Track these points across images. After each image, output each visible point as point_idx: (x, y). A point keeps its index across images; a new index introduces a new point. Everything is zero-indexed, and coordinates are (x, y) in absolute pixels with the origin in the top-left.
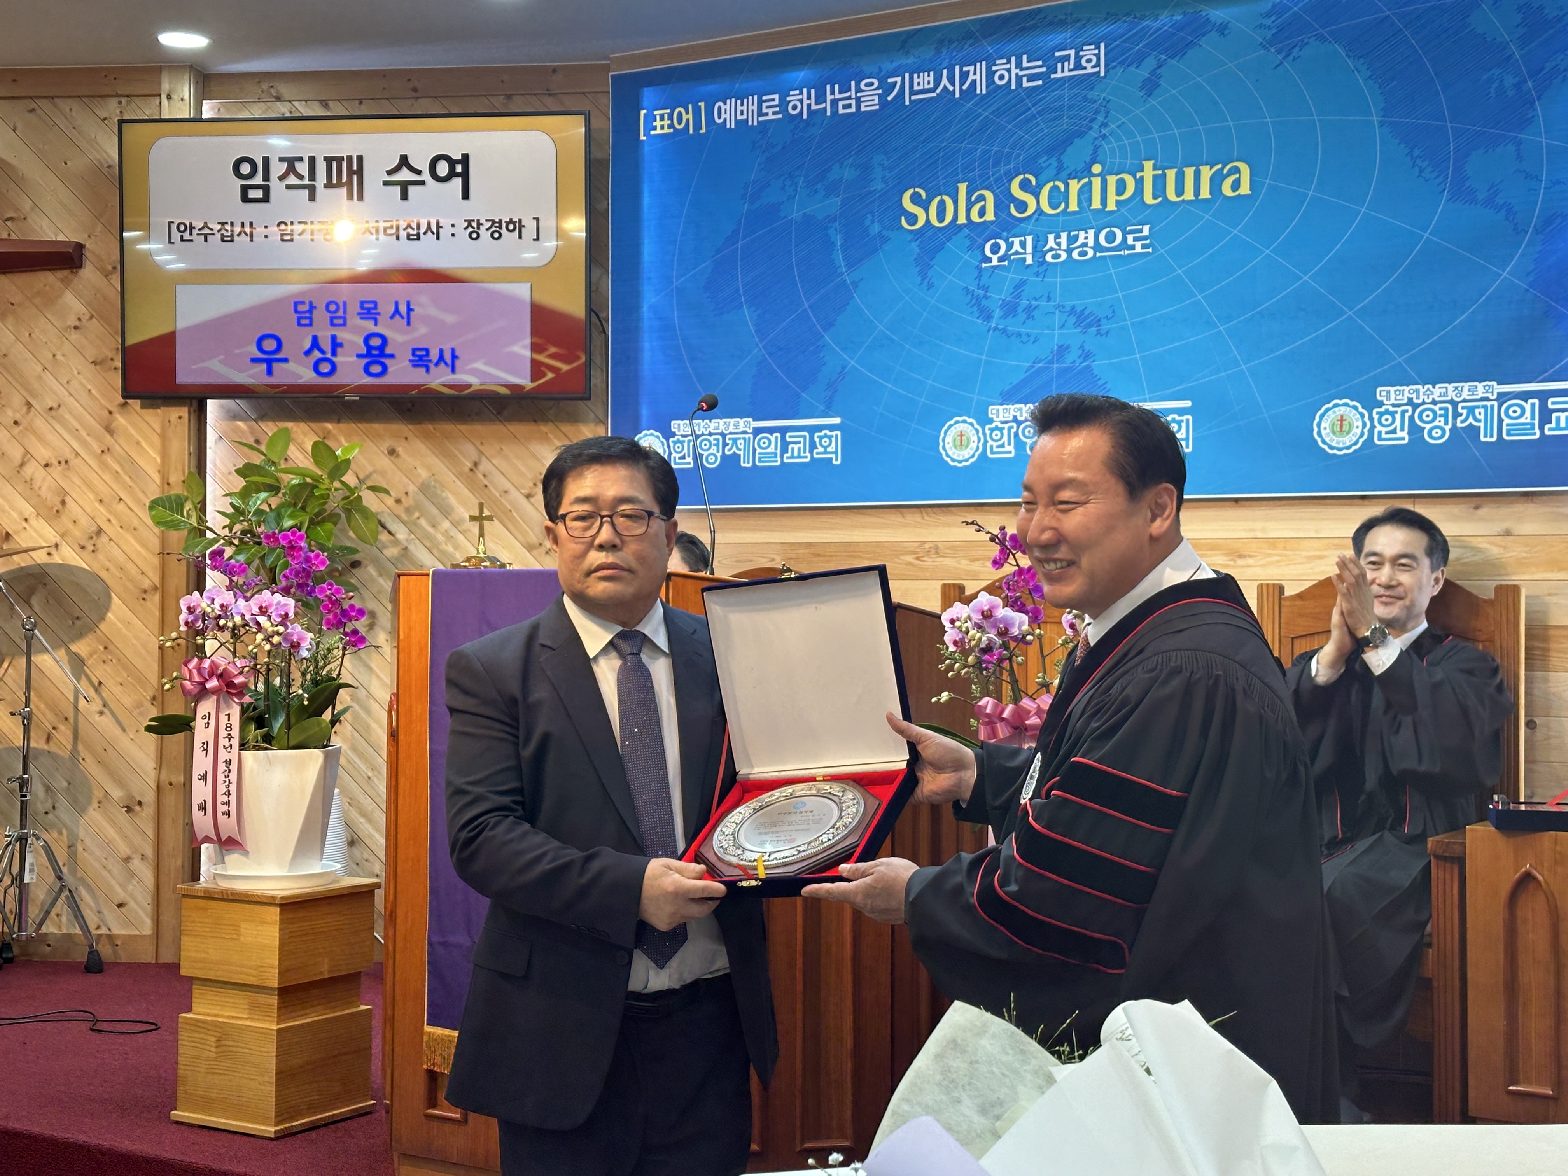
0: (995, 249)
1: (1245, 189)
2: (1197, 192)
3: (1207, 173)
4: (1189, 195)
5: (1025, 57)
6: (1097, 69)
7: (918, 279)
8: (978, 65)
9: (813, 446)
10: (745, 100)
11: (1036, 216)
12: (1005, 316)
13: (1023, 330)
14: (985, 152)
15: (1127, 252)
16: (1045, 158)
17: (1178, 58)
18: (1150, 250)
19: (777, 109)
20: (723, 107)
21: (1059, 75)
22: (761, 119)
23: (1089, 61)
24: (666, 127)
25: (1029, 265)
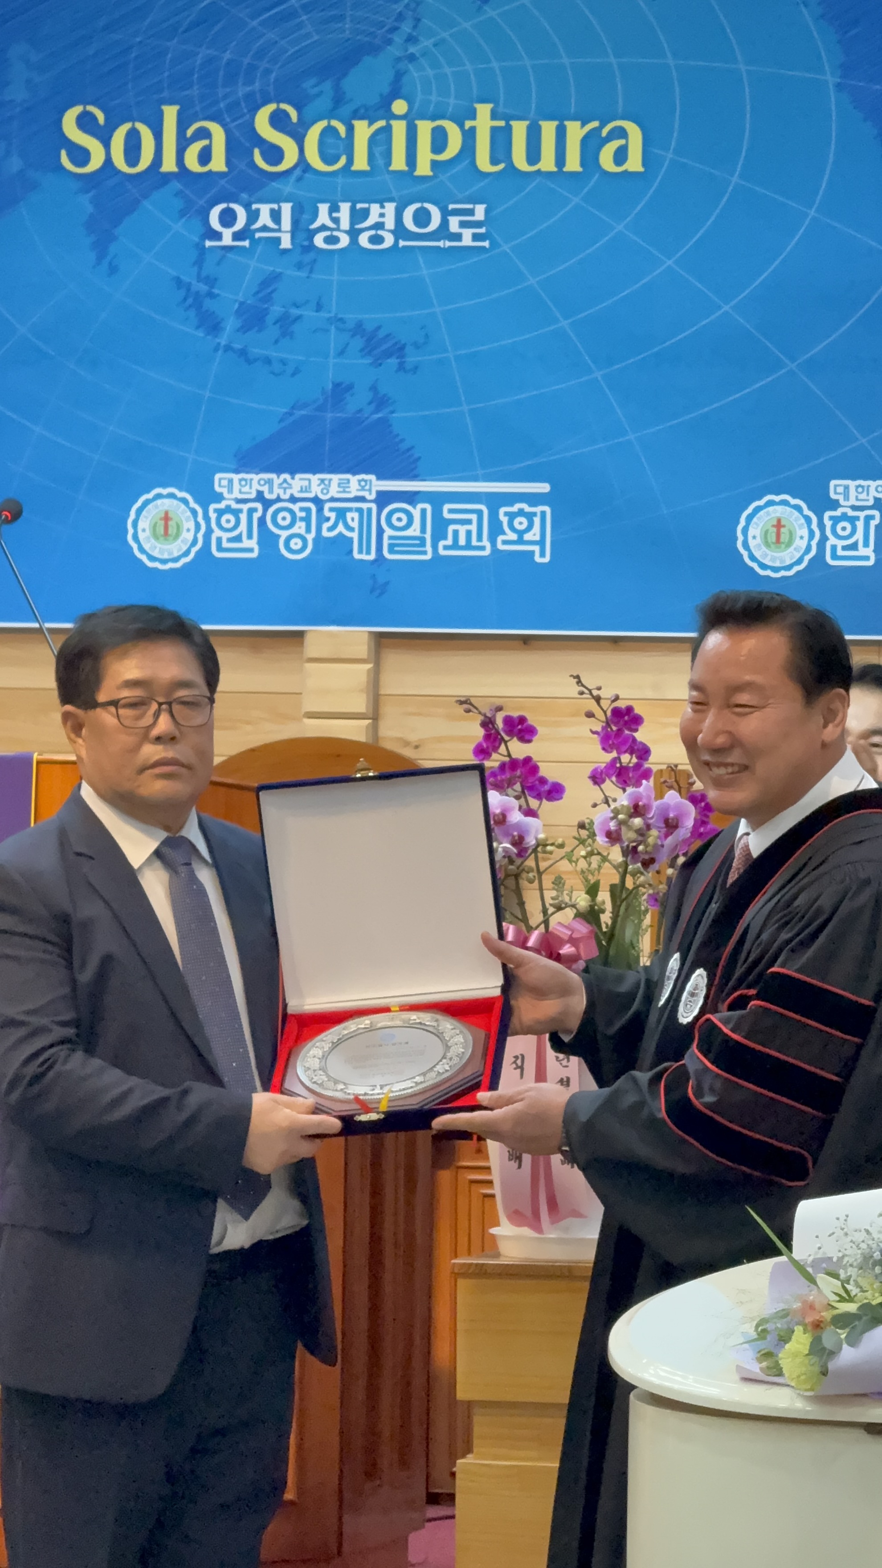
0: (228, 218)
1: (634, 163)
2: (560, 158)
3: (575, 131)
4: (547, 163)
7: (92, 256)
11: (298, 172)
13: (273, 354)
14: (210, 60)
15: (448, 244)
16: (315, 81)
18: (486, 244)
25: (285, 251)
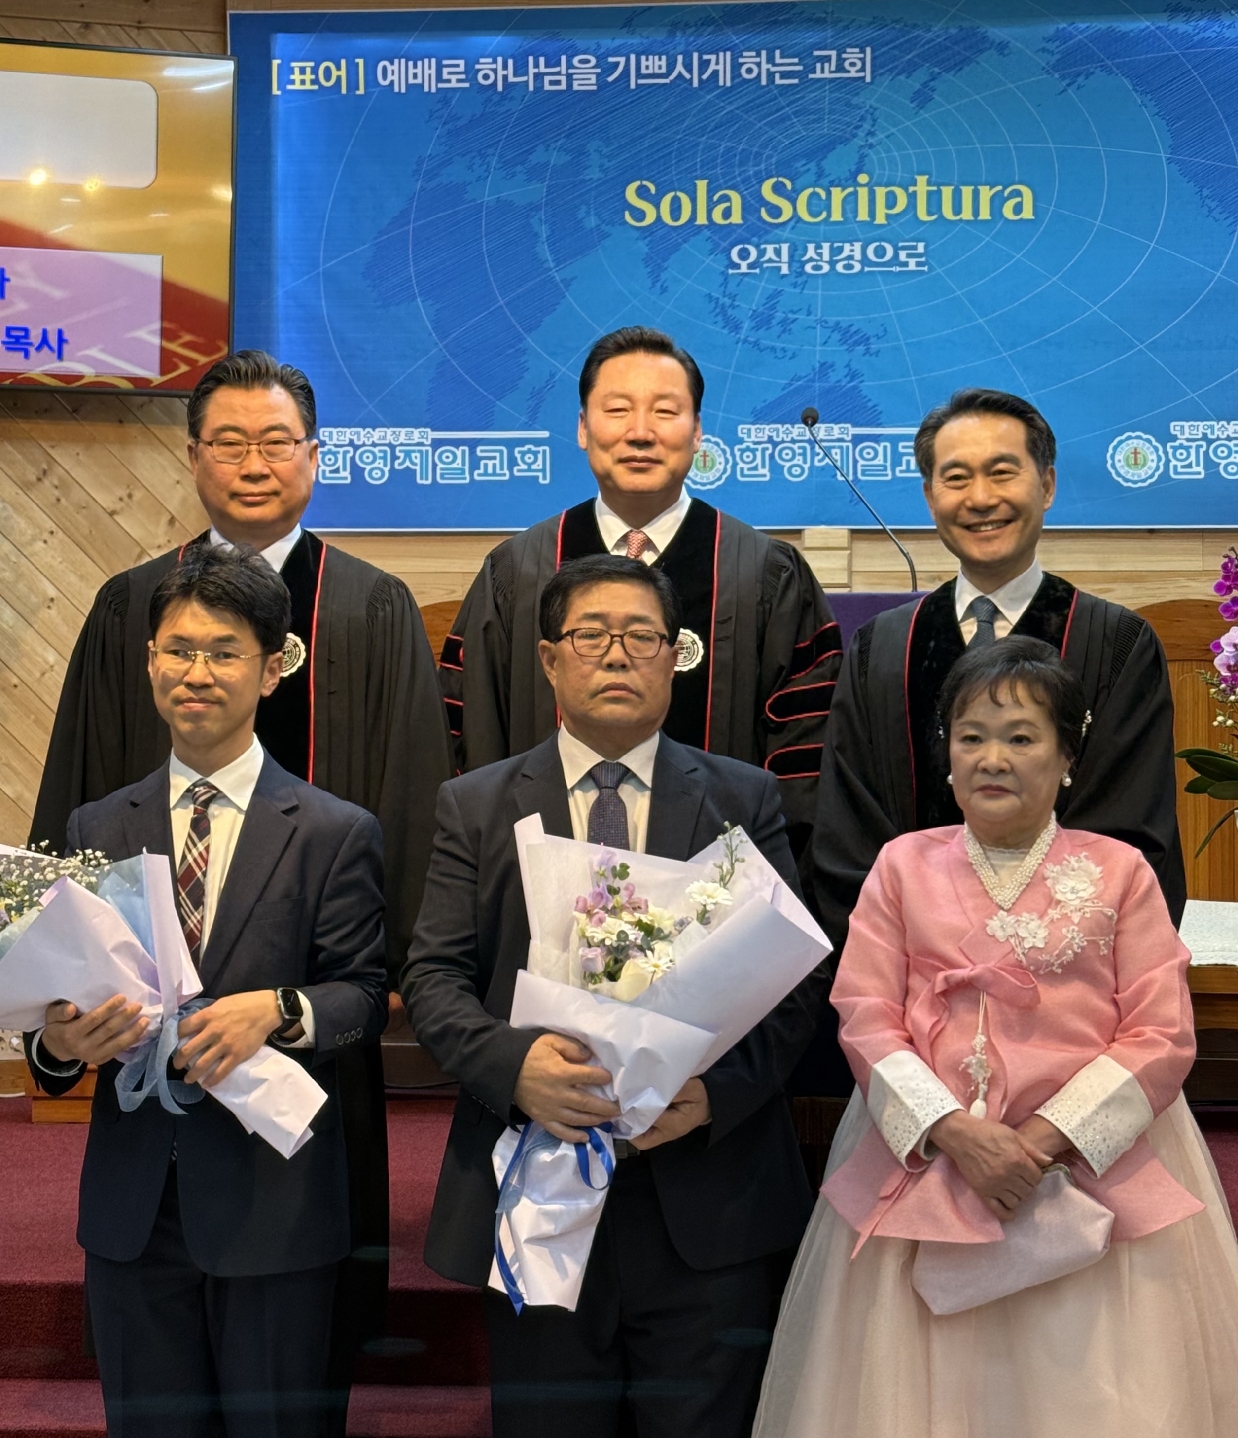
0: (744, 255)
1: (1028, 213)
2: (976, 211)
3: (986, 193)
4: (967, 214)
5: (778, 53)
6: (861, 74)
7: (649, 283)
8: (721, 54)
9: (513, 462)
10: (419, 63)
11: (792, 223)
12: (757, 328)
13: (779, 345)
14: (729, 150)
15: (898, 269)
16: (804, 162)
17: (953, 72)
18: (926, 268)
19: (463, 77)
20: (390, 68)
21: (818, 75)
22: (441, 85)
23: (853, 64)
24: (308, 82)
25: (785, 276)
